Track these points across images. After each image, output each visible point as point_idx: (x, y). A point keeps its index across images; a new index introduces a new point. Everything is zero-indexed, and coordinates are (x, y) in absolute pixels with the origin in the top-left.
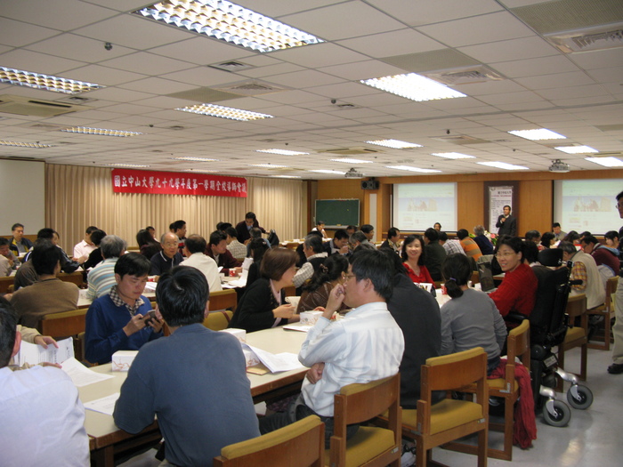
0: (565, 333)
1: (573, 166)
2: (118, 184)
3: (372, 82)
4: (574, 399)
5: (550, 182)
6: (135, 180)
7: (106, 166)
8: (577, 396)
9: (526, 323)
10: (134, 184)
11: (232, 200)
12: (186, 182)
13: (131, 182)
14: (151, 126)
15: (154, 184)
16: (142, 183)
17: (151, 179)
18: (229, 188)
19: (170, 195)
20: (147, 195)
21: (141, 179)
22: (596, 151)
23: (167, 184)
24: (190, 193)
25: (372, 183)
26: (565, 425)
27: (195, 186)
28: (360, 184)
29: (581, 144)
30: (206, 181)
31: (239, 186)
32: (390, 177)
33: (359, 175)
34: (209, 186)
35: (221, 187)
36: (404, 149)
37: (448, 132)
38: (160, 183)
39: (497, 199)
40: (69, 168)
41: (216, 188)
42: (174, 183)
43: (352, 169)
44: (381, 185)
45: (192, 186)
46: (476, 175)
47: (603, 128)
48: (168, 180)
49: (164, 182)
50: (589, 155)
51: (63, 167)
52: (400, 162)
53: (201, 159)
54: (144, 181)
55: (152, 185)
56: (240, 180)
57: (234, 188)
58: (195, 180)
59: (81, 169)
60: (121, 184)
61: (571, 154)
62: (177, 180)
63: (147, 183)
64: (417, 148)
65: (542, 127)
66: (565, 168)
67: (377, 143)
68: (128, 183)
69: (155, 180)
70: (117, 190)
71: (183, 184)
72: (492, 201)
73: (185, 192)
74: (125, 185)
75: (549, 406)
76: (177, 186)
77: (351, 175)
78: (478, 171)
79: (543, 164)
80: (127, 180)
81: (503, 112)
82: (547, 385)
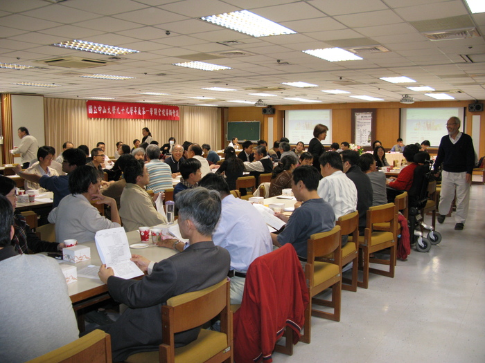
0: (426, 201)
1: (416, 99)
2: (91, 112)
3: (308, 52)
4: (431, 239)
5: (398, 110)
6: (103, 109)
7: (84, 98)
8: (433, 237)
9: (405, 193)
10: (102, 111)
11: (169, 123)
12: (137, 110)
13: (100, 110)
14: (146, 74)
15: (116, 111)
16: (107, 111)
17: (114, 108)
18: (167, 114)
19: (126, 119)
20: (111, 119)
21: (106, 108)
22: (434, 90)
23: (125, 112)
24: (140, 117)
25: (271, 110)
26: (428, 252)
27: (144, 113)
28: (261, 110)
29: (425, 85)
30: (151, 109)
31: (174, 112)
32: (283, 105)
33: (265, 105)
34: (153, 112)
35: (161, 113)
36: (305, 88)
37: (341, 78)
38: (120, 110)
39: (361, 121)
40: (57, 100)
41: (158, 114)
42: (129, 110)
43: (260, 100)
44: (276, 112)
45: (141, 113)
46: (346, 104)
47: (441, 77)
48: (125, 109)
49: (123, 110)
50: (428, 92)
51: (53, 100)
52: (297, 96)
53: (155, 94)
54: (109, 109)
55: (114, 112)
56: (175, 108)
57: (171, 114)
58: (143, 108)
59: (65, 101)
60: (93, 111)
61: (416, 92)
62: (132, 108)
63: (111, 110)
64: (314, 87)
65: (402, 76)
66: (411, 101)
67: (289, 84)
68: (98, 111)
69: (116, 108)
70: (90, 116)
71: (135, 111)
72: (357, 123)
73: (136, 117)
74: (95, 112)
75: (420, 241)
76: (132, 113)
77: (259, 104)
78: (348, 102)
79: (397, 97)
80: (97, 108)
81: (381, 68)
82: (417, 230)
